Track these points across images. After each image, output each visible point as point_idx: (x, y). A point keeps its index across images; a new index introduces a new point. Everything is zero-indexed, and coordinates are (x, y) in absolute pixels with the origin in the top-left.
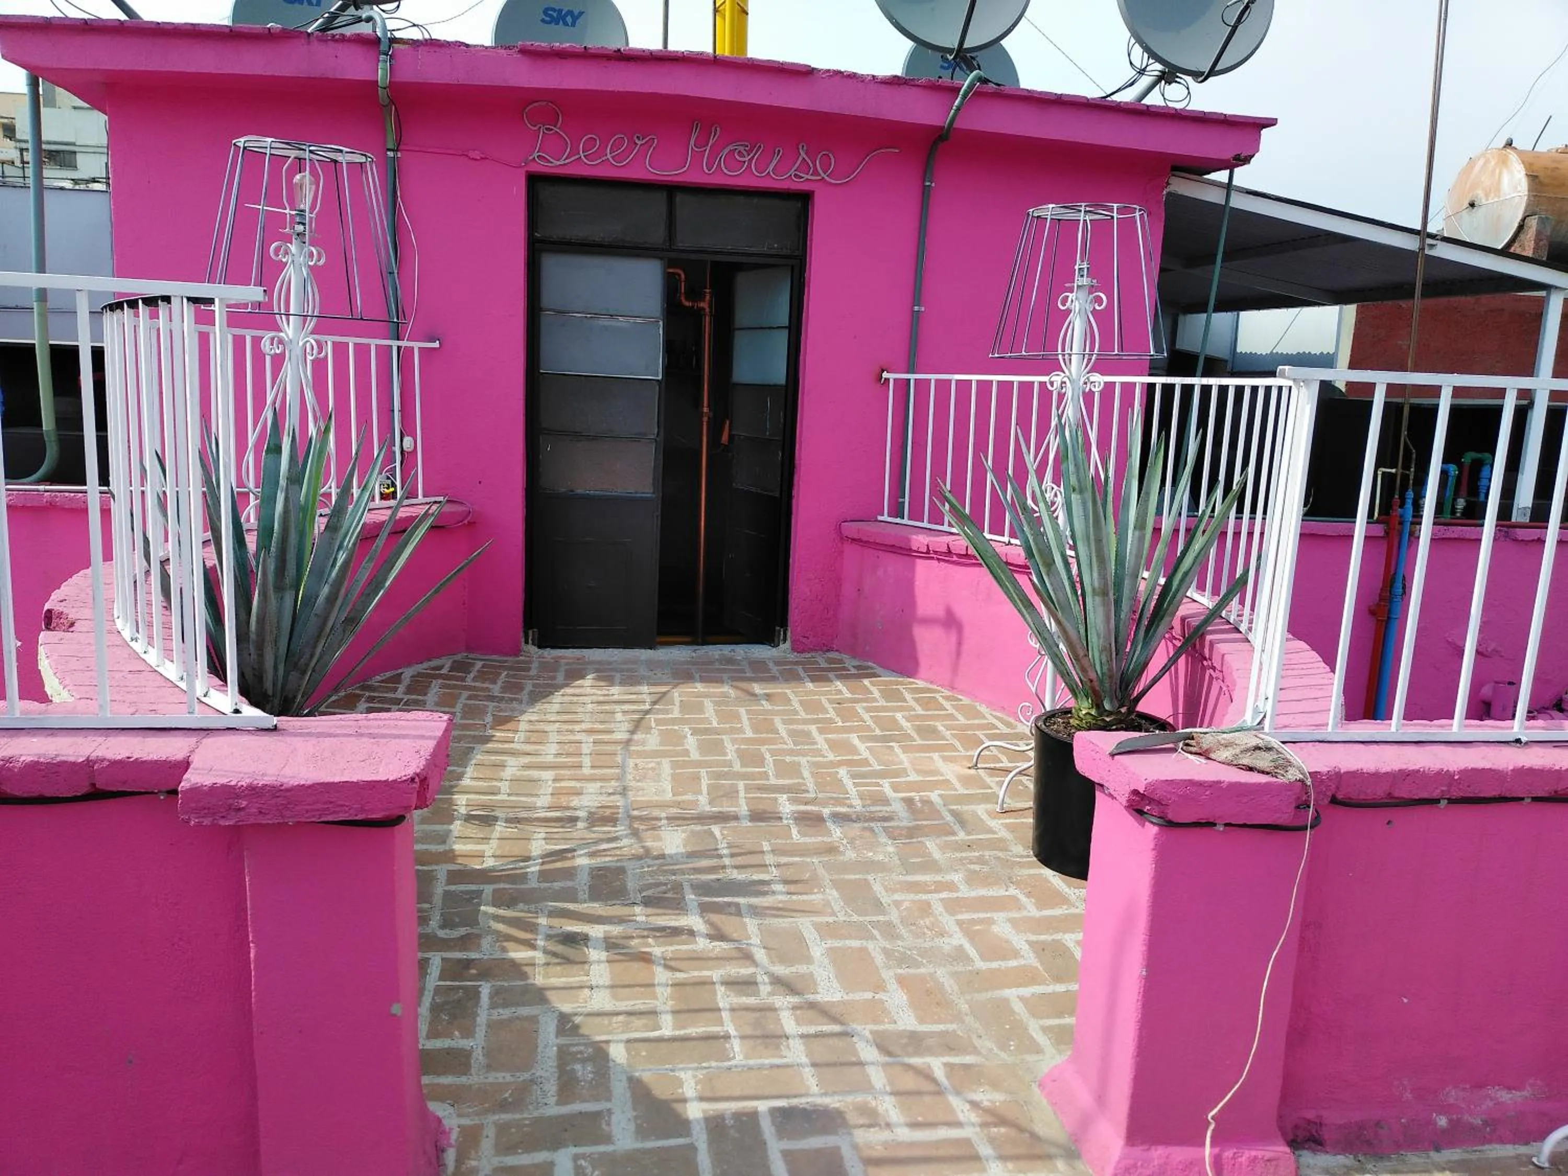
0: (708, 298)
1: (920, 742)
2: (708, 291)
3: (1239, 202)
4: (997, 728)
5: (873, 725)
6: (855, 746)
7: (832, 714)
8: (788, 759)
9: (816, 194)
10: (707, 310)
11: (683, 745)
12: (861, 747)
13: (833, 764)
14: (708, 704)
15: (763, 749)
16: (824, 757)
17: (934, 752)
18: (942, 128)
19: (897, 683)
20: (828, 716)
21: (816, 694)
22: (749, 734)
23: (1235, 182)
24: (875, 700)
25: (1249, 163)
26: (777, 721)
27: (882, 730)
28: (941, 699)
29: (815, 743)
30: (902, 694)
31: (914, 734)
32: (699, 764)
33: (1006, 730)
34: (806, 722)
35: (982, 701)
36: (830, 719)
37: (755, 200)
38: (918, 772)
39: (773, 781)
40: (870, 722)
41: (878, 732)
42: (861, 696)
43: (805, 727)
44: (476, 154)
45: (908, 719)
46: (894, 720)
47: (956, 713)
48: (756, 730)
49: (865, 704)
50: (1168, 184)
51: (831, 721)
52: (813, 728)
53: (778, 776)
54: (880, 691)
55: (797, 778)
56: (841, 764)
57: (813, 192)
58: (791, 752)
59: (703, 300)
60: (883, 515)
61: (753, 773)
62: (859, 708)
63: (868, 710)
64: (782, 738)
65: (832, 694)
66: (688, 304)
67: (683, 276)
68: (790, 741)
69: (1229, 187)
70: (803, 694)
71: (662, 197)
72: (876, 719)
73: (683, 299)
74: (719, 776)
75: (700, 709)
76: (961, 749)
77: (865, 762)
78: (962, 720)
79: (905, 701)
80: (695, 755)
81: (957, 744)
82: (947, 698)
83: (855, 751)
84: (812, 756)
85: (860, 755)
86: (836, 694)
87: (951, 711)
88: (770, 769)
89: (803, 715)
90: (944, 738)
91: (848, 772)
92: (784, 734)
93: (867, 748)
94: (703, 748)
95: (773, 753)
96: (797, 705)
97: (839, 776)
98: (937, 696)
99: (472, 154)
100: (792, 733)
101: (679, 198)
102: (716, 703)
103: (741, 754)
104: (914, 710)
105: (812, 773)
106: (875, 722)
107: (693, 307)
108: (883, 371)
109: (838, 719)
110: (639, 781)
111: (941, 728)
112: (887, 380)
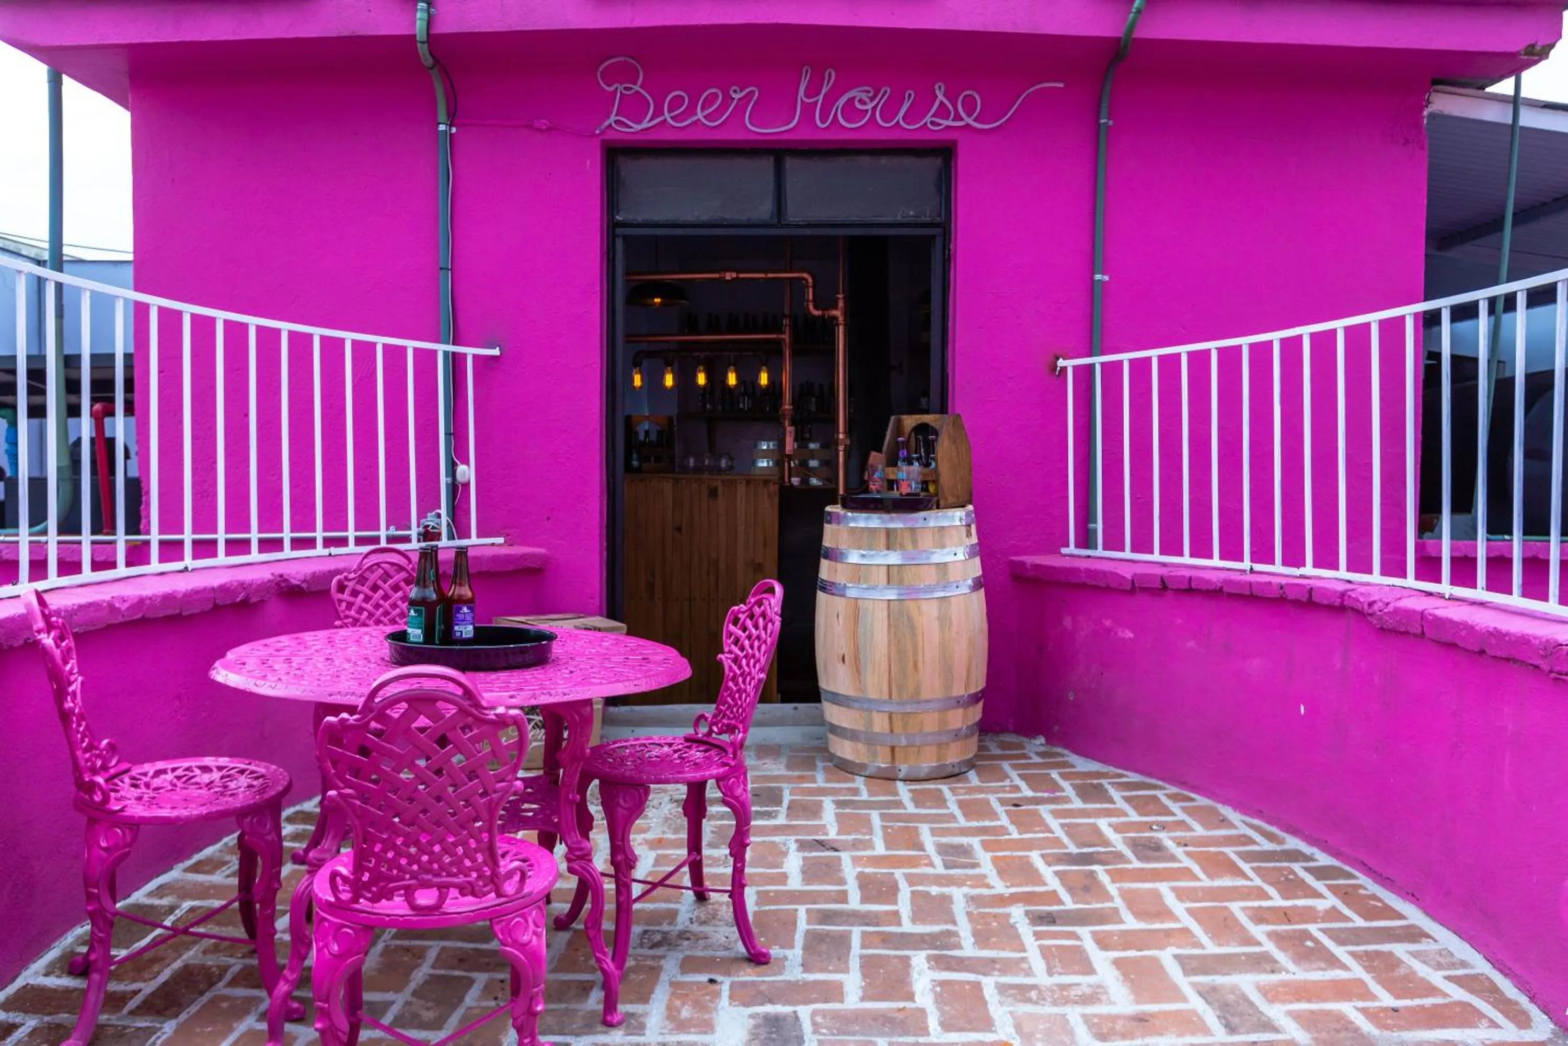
0: (841, 304)
1: (1137, 864)
2: (841, 296)
3: (1529, 119)
4: (1254, 842)
5: (1065, 839)
6: (1036, 871)
7: (1004, 821)
8: (934, 890)
9: (959, 145)
10: (841, 319)
11: (780, 866)
12: (1047, 872)
13: (1002, 900)
14: (828, 805)
15: (898, 873)
16: (988, 886)
17: (1162, 880)
18: (1119, 39)
19: (1099, 775)
20: (998, 823)
21: (981, 790)
22: (880, 849)
23: (1524, 94)
24: (1067, 800)
25: (1547, 57)
26: (925, 831)
27: (1079, 845)
28: (1164, 800)
29: (975, 866)
30: (1107, 791)
31: (1127, 852)
32: (796, 897)
33: (1268, 846)
34: (964, 832)
35: (1226, 802)
36: (1002, 827)
37: (884, 160)
38: (1139, 914)
39: (907, 926)
40: (1060, 833)
41: (1073, 849)
42: (1046, 795)
43: (964, 840)
44: (543, 123)
45: (1117, 828)
46: (1096, 830)
47: (1189, 820)
48: (890, 843)
49: (1053, 807)
50: (1428, 102)
51: (1003, 830)
52: (975, 842)
53: (916, 918)
54: (1075, 787)
55: (946, 922)
56: (1014, 899)
57: (955, 142)
58: (939, 880)
59: (835, 307)
60: (1068, 546)
61: (876, 914)
62: (1044, 810)
63: (1057, 814)
64: (928, 857)
65: (1004, 792)
66: (817, 313)
67: (810, 280)
68: (937, 860)
69: (1515, 101)
70: (962, 791)
71: (767, 164)
72: (1069, 830)
73: (811, 307)
74: (827, 917)
75: (815, 810)
76: (1201, 875)
77: (1053, 897)
78: (1199, 830)
79: (1112, 801)
80: (795, 883)
81: (1196, 869)
82: (1174, 797)
83: (1036, 878)
84: (972, 887)
85: (1045, 884)
86: (1010, 792)
87: (1181, 816)
88: (904, 905)
89: (962, 822)
90: (1173, 858)
91: (1027, 913)
92: (930, 849)
93: (1057, 873)
94: (810, 872)
95: (912, 880)
96: (954, 808)
97: (1012, 921)
98: (1159, 793)
99: (537, 124)
100: (943, 850)
101: (790, 163)
102: (840, 804)
103: (864, 882)
104: (1126, 815)
105: (969, 914)
106: (1068, 834)
107: (823, 316)
108: (1058, 359)
109: (1012, 828)
110: (703, 923)
111: (1169, 844)
112: (1064, 369)
